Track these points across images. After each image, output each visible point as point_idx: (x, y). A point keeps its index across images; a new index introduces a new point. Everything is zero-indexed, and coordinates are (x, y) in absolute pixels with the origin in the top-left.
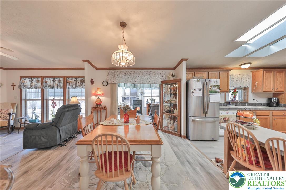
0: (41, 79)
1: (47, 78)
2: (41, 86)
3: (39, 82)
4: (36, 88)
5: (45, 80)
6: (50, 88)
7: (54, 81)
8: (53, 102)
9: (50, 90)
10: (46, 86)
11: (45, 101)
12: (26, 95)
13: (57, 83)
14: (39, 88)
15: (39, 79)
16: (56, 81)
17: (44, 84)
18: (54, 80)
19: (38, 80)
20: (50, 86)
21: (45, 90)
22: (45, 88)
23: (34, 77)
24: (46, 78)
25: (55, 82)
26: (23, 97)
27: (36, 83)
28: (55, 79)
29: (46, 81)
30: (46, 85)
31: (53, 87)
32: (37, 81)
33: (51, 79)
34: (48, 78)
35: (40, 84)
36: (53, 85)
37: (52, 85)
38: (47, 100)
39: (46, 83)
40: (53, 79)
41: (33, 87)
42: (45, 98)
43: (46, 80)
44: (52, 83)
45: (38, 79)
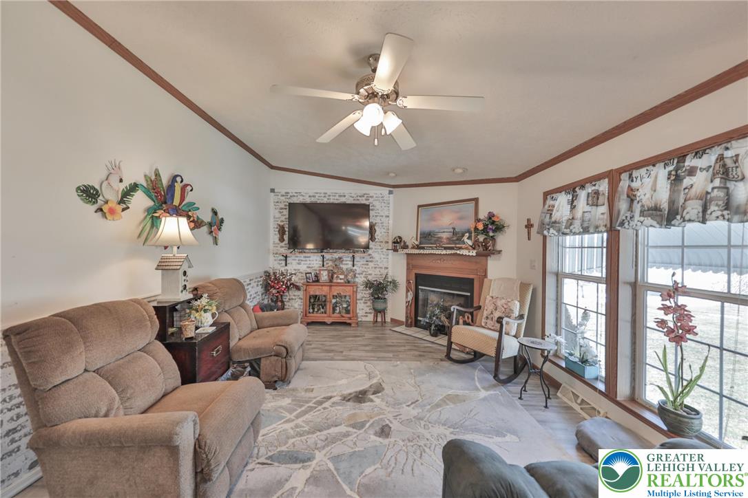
0: (609, 183)
1: (635, 173)
2: (606, 217)
3: (601, 201)
4: (586, 230)
5: (624, 183)
6: (649, 221)
7: (676, 179)
8: (667, 303)
9: (655, 234)
10: (628, 214)
11: (625, 294)
12: (560, 259)
13: (699, 182)
14: (597, 227)
15: (601, 189)
16: (692, 171)
17: (623, 205)
18: (676, 170)
19: (597, 193)
20: (653, 212)
21: (626, 235)
22: (622, 224)
23: (582, 184)
24: (630, 175)
25: (687, 181)
26: (551, 265)
27: (588, 208)
28: (690, 162)
29: (629, 186)
30: (630, 208)
31: (669, 216)
32: (594, 199)
33: (661, 173)
34: (643, 171)
35: (604, 209)
36: (672, 202)
37: (665, 206)
38: (638, 289)
39: (631, 198)
40: (671, 168)
41: (577, 226)
42: (626, 273)
43: (634, 185)
44: (663, 195)
45: (596, 188)
